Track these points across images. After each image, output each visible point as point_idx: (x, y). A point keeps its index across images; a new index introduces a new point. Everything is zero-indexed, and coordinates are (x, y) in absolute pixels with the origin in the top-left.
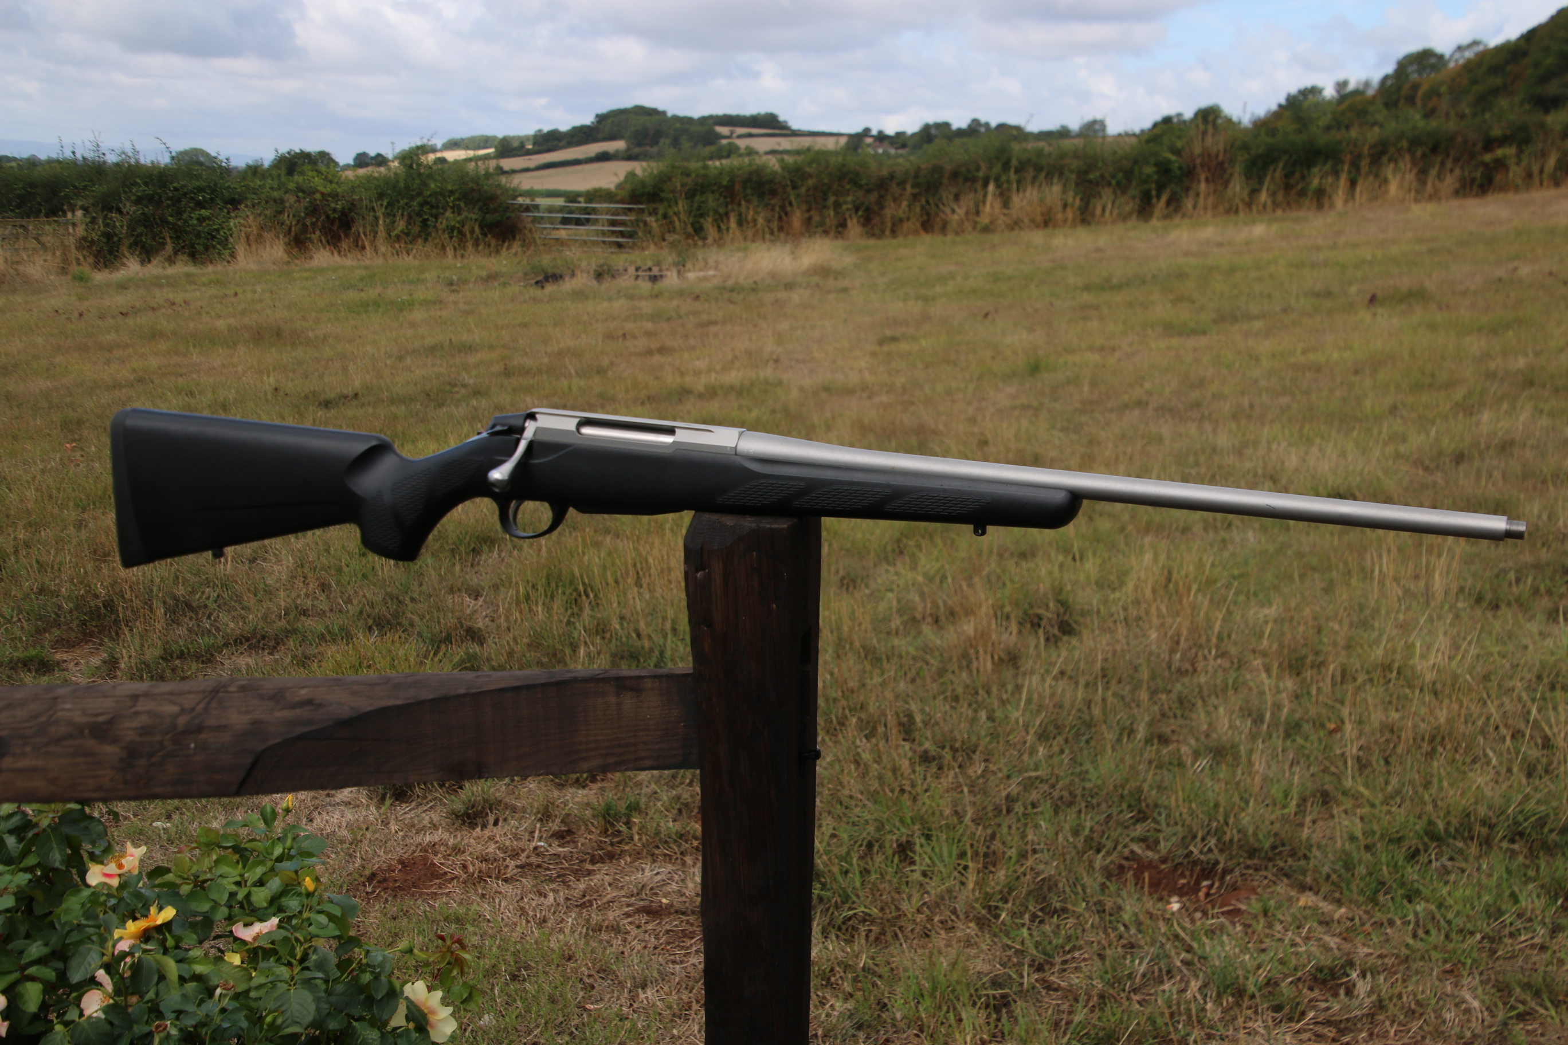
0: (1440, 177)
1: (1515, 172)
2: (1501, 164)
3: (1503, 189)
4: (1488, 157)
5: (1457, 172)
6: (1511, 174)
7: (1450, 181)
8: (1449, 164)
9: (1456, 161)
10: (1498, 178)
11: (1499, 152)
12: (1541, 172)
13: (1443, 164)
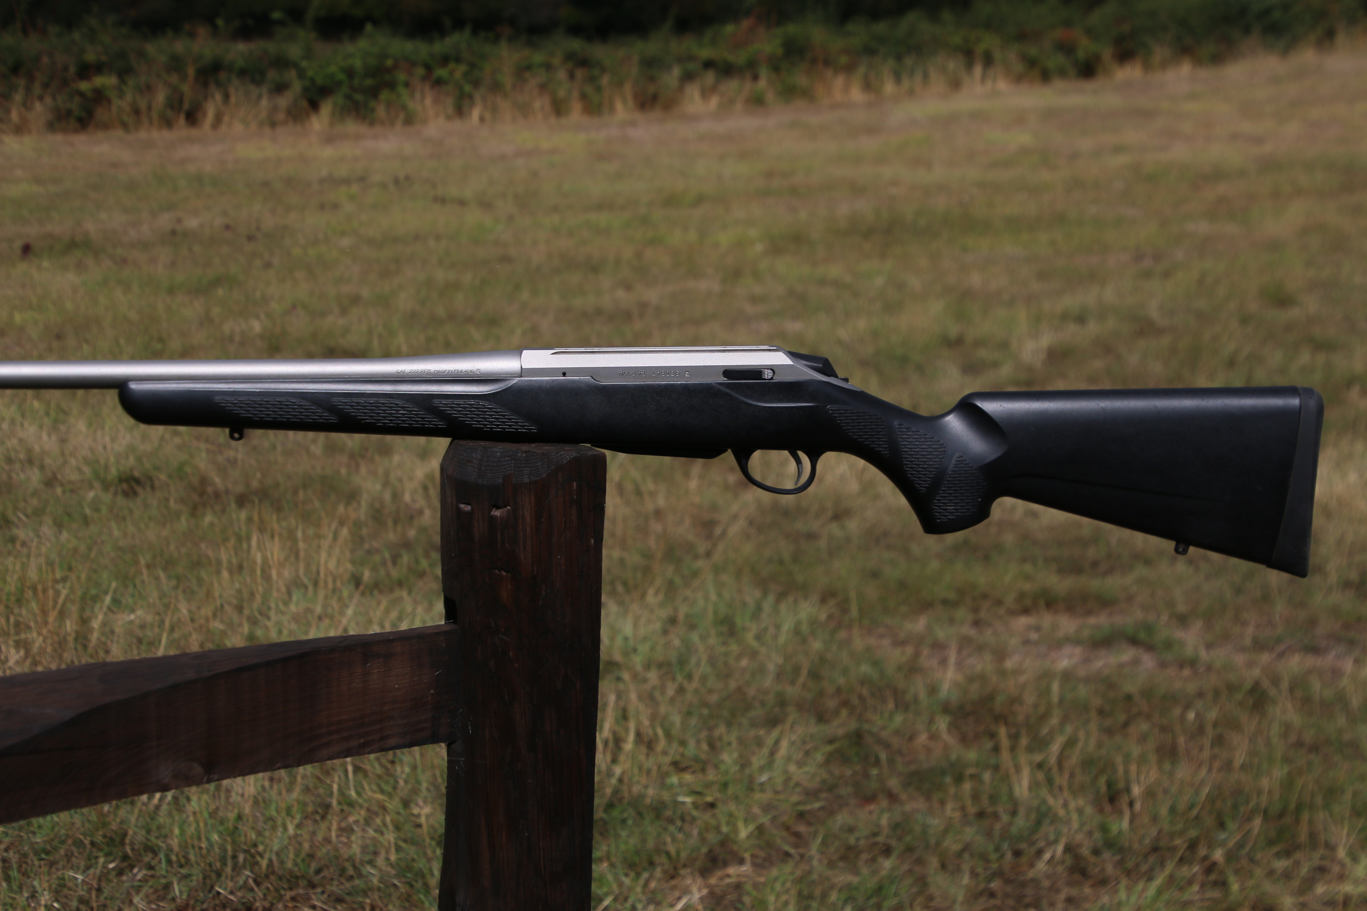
0: (26, 105)
1: (121, 104)
2: (99, 96)
3: (106, 126)
4: (84, 86)
5: (48, 100)
6: (114, 109)
7: (40, 110)
8: (37, 89)
9: (46, 86)
10: (100, 113)
11: (99, 81)
12: (149, 108)
13: (28, 89)
